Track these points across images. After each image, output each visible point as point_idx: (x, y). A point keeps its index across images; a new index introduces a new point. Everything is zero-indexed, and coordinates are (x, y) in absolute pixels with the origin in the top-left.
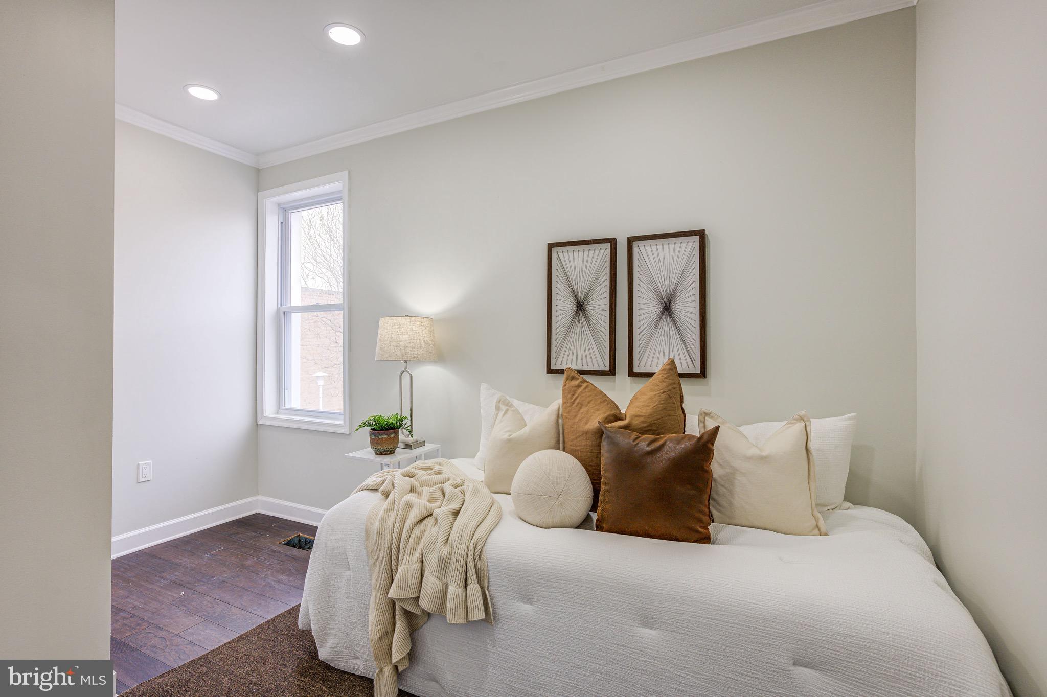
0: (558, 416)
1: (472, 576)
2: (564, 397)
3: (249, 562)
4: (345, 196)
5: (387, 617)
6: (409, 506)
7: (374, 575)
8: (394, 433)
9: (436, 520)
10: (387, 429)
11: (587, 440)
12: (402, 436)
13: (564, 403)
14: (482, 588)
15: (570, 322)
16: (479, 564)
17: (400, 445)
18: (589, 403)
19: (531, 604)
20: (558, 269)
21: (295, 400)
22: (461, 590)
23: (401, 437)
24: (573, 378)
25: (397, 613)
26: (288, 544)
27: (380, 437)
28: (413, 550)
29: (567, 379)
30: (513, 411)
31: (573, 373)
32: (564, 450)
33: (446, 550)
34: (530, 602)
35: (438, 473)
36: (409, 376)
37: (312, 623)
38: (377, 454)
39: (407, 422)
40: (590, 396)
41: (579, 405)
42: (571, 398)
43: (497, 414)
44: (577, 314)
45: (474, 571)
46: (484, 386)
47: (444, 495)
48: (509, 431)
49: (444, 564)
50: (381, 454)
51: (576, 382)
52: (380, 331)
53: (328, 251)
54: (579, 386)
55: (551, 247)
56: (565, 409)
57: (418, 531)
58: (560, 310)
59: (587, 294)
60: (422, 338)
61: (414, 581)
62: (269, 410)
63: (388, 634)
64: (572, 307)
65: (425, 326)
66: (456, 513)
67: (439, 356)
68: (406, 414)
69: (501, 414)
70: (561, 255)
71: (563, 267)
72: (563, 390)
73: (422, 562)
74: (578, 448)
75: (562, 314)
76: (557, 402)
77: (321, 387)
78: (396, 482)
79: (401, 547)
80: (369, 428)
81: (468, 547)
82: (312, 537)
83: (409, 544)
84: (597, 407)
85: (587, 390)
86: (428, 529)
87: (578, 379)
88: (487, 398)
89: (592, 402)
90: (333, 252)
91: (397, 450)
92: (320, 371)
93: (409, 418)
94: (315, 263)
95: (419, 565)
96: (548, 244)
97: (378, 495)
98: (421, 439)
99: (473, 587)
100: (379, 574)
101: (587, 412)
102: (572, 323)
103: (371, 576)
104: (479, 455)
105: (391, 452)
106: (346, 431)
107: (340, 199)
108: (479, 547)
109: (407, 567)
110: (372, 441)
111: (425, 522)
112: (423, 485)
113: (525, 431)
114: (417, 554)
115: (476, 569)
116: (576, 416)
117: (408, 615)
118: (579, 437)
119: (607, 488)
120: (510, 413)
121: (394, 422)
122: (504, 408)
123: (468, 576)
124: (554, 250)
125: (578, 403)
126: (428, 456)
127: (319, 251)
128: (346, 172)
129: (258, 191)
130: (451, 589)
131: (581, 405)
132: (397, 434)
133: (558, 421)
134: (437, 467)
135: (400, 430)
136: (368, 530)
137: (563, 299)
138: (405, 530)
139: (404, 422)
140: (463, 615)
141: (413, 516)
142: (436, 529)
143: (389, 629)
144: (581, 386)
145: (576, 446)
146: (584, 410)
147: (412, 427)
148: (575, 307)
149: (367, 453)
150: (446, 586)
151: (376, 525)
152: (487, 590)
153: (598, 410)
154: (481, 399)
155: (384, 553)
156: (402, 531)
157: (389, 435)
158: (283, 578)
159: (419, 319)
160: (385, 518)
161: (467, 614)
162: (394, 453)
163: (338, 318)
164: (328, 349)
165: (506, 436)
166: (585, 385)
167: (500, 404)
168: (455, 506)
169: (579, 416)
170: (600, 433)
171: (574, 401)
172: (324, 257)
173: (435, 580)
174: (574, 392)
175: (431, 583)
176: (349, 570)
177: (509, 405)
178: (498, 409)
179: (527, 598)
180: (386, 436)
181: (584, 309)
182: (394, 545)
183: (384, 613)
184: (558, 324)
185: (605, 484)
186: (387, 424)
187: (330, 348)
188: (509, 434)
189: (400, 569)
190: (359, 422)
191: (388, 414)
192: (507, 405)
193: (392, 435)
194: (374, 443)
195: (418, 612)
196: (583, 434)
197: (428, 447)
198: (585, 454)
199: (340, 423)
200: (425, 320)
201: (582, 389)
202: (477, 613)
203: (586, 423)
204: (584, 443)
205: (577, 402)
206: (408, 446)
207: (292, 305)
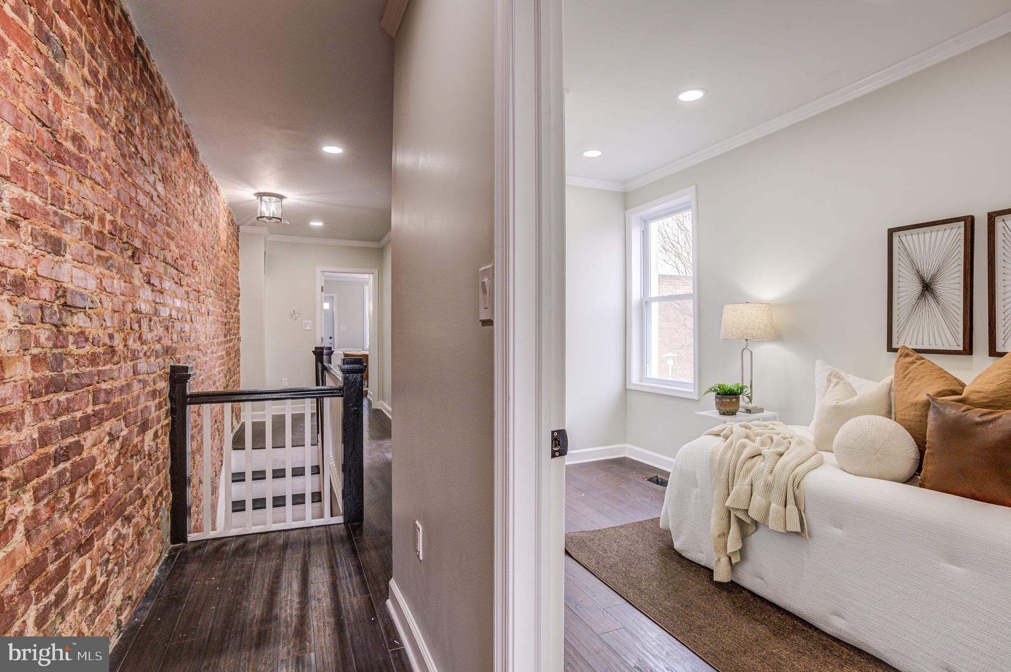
0: (890, 390)
1: (790, 499)
2: (896, 372)
3: (622, 486)
4: (693, 204)
5: (725, 522)
6: (743, 446)
7: (715, 492)
8: (735, 398)
9: (764, 457)
10: (729, 395)
11: (916, 410)
12: (743, 401)
13: (895, 377)
14: (799, 510)
15: (914, 303)
16: (797, 492)
17: (740, 409)
18: (922, 378)
19: (841, 529)
20: (900, 251)
21: (654, 371)
22: (782, 508)
23: (742, 403)
24: (907, 355)
25: (732, 520)
26: (650, 480)
27: (724, 400)
28: (745, 477)
29: (901, 356)
30: (845, 383)
31: (907, 351)
32: (895, 420)
33: (770, 478)
34: (841, 528)
35: (772, 429)
36: (749, 353)
37: (670, 522)
38: (721, 414)
39: (747, 391)
40: (925, 371)
41: (911, 380)
42: (903, 373)
43: (829, 385)
44: (922, 295)
45: (792, 496)
46: (819, 362)
47: (772, 441)
48: (838, 400)
49: (768, 487)
50: (724, 414)
51: (910, 359)
52: (724, 315)
53: (676, 239)
54: (913, 363)
55: (891, 232)
56: (896, 382)
57: (749, 463)
58: (903, 291)
59: (934, 276)
60: (761, 321)
61: (745, 498)
62: (635, 379)
63: (724, 535)
64: (917, 288)
65: (764, 311)
66: (781, 455)
67: (777, 337)
68: (747, 383)
69: (832, 385)
70: (903, 238)
71: (906, 249)
72: (896, 366)
73: (752, 486)
74: (907, 418)
75: (904, 296)
76: (889, 378)
77: (670, 367)
78: (734, 430)
79: (736, 473)
80: (714, 394)
81: (788, 478)
82: (666, 479)
83: (742, 472)
84: (931, 382)
85: (922, 366)
86: (758, 464)
87: (913, 356)
88: (821, 371)
89: (926, 377)
90: (681, 240)
91: (738, 413)
92: (669, 352)
93: (749, 387)
94: (663, 251)
95: (750, 487)
96: (889, 229)
97: (721, 438)
98: (759, 406)
99: (791, 506)
100: (720, 490)
101: (919, 386)
102: (917, 303)
103: (713, 493)
104: (813, 422)
105: (733, 413)
106: (696, 397)
107: (689, 208)
108: (797, 479)
109: (740, 486)
110: (717, 403)
111: (755, 458)
112: (757, 435)
113: (855, 399)
114: (748, 480)
115: (794, 495)
116: (906, 389)
117: (740, 521)
118: (908, 407)
119: (930, 451)
120: (841, 385)
121: (735, 389)
122: (834, 380)
123: (788, 499)
124: (895, 236)
125: (909, 378)
126: (765, 419)
127: (668, 240)
128: (694, 187)
129: (626, 210)
130: (773, 505)
131: (913, 380)
132: (738, 399)
133: (889, 394)
134: (771, 426)
135: (741, 396)
136: (712, 460)
137: (906, 281)
138: (739, 462)
139: (744, 390)
140: (783, 526)
141: (746, 452)
142: (763, 464)
143: (726, 532)
144: (915, 363)
145: (905, 415)
146: (916, 383)
147: (752, 395)
148: (921, 288)
149: (713, 412)
150: (770, 504)
151: (718, 457)
152: (804, 512)
153: (931, 384)
154: (816, 373)
155: (723, 477)
156: (737, 462)
157: (731, 399)
158: (647, 500)
159: (758, 305)
160: (725, 452)
161: (786, 526)
162: (735, 414)
163: (690, 304)
164: (677, 332)
165: (834, 403)
166: (919, 362)
167: (832, 377)
168: (781, 449)
169: (909, 390)
170: (927, 405)
171: (906, 376)
172: (672, 244)
173: (761, 498)
174: (907, 368)
175: (758, 500)
176: (697, 487)
177: (840, 378)
178: (829, 381)
179: (839, 524)
180: (728, 400)
181: (932, 289)
182: (730, 472)
183: (722, 519)
184: (901, 304)
185: (929, 448)
186: (729, 390)
187: (678, 330)
188: (837, 401)
189: (735, 488)
190: (707, 388)
191: (731, 383)
192: (838, 378)
193: (734, 400)
194: (719, 405)
195: (748, 521)
196: (912, 405)
197: (766, 413)
198: (913, 423)
199: (691, 391)
200: (764, 305)
201: (915, 365)
202: (795, 527)
203: (916, 396)
204: (913, 413)
205: (908, 376)
206: (748, 411)
207: (652, 296)
